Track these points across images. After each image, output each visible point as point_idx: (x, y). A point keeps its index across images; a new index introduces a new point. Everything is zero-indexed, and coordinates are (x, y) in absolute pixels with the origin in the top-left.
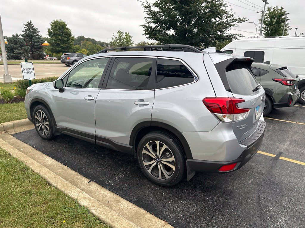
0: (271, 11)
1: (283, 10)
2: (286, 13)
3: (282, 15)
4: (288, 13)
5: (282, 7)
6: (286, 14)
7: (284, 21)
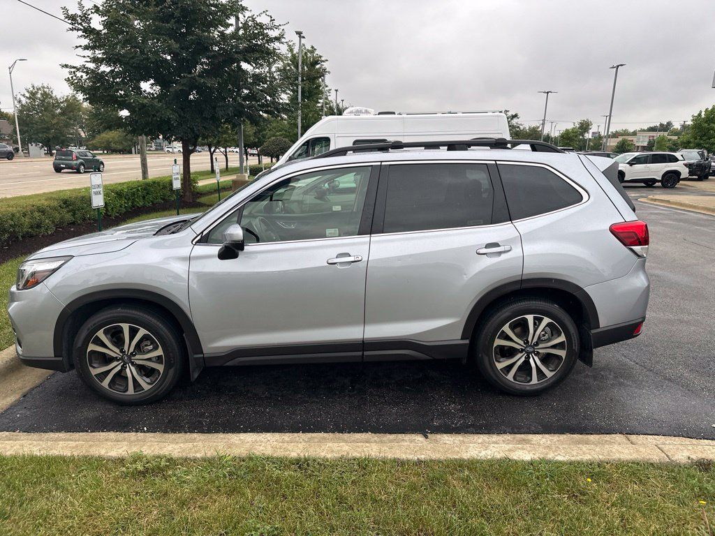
0: (295, 52)
1: (316, 52)
2: (323, 59)
3: (317, 63)
4: (327, 60)
5: (312, 47)
6: (323, 61)
7: (322, 73)
